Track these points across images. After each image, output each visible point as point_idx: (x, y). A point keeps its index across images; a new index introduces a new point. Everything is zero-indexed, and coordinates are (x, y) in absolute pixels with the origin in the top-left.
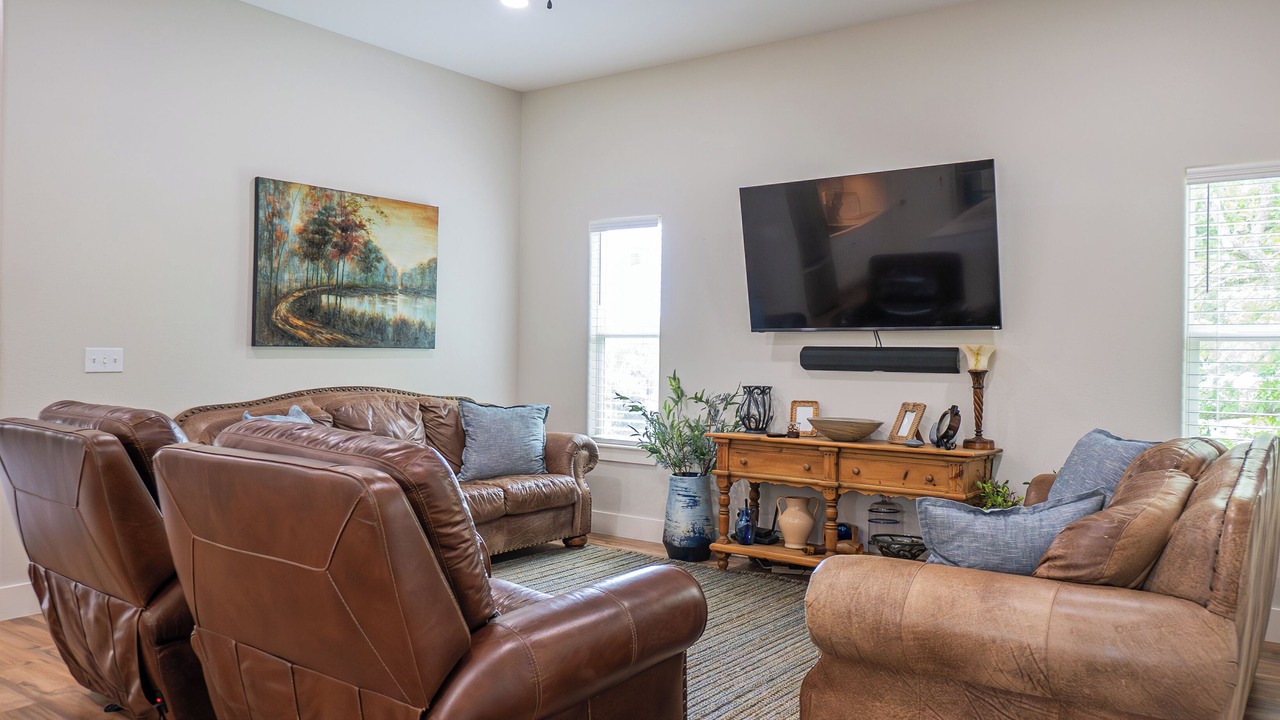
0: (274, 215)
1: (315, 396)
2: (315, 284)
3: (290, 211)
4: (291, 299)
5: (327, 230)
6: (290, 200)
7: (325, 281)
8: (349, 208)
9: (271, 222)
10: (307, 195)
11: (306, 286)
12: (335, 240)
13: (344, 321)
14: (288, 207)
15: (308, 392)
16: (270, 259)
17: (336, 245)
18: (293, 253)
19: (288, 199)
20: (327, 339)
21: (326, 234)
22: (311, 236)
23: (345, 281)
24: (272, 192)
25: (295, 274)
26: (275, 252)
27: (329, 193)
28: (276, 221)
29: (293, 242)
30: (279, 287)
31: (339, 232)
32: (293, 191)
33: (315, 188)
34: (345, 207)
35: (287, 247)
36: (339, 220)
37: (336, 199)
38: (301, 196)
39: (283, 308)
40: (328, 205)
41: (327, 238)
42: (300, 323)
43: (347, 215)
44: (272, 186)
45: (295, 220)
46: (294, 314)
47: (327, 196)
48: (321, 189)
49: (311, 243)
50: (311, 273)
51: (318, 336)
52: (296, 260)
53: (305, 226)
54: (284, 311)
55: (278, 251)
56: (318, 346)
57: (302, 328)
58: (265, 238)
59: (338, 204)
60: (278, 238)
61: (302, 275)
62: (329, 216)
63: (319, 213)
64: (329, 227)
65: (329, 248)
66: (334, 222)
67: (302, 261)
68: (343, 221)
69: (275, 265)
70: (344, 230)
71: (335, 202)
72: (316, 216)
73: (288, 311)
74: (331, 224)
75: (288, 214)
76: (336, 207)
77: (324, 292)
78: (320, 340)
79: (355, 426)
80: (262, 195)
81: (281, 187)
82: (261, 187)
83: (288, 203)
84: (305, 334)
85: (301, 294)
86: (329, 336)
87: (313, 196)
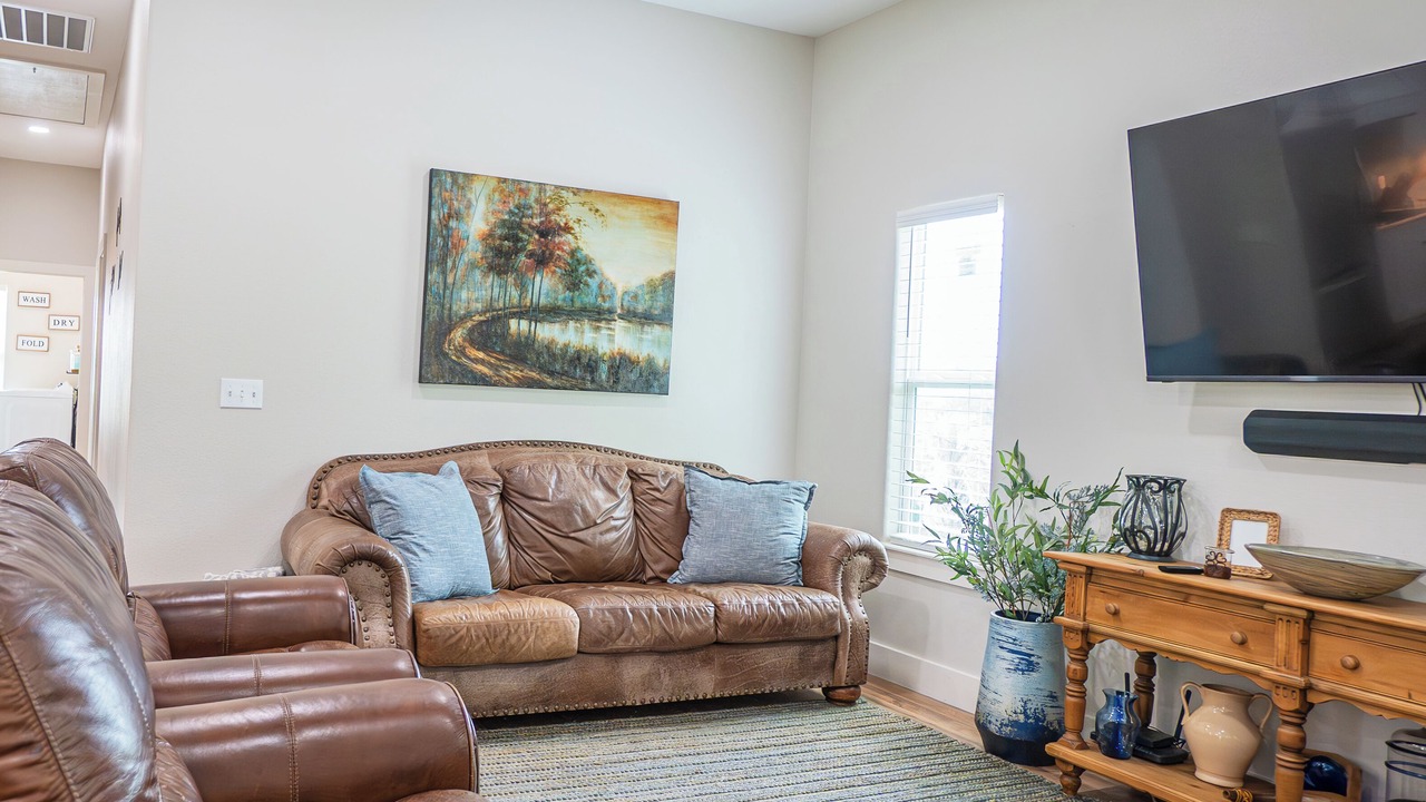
0: (450, 216)
1: (495, 450)
2: (501, 305)
3: (472, 211)
4: (469, 324)
5: (520, 235)
6: (471, 196)
7: (515, 301)
8: (551, 206)
9: (446, 226)
10: (494, 191)
11: (489, 308)
12: (530, 247)
13: (539, 354)
14: (469, 206)
15: (488, 445)
16: (444, 273)
17: (531, 255)
18: (473, 265)
19: (469, 195)
20: (515, 377)
21: (518, 239)
22: (498, 242)
23: (543, 301)
24: (448, 186)
25: (476, 292)
26: (450, 264)
27: (523, 186)
28: (453, 224)
29: (474, 250)
30: (455, 308)
31: (537, 237)
32: (477, 186)
33: (505, 180)
34: (545, 205)
35: (466, 258)
36: (536, 221)
37: (534, 194)
38: (487, 191)
39: (458, 335)
40: (522, 202)
41: (520, 244)
42: (481, 355)
43: (547, 215)
44: (449, 180)
45: (477, 223)
46: (472, 343)
47: (521, 190)
48: (513, 181)
49: (499, 252)
50: (496, 290)
51: (504, 373)
52: (478, 275)
53: (491, 230)
54: (460, 340)
55: (454, 261)
56: (503, 385)
57: (482, 362)
58: (440, 247)
59: (537, 201)
60: (454, 246)
61: (485, 294)
62: (523, 216)
63: (511, 212)
64: (523, 231)
65: (522, 258)
66: (529, 225)
67: (485, 275)
68: (542, 223)
69: (450, 280)
70: (543, 234)
71: (532, 199)
72: (506, 217)
73: (464, 340)
74: (526, 227)
75: (468, 215)
76: (534, 205)
77: (513, 315)
78: (507, 379)
79: (530, 494)
80: (436, 191)
81: (461, 180)
82: (434, 180)
83: (469, 201)
84: (485, 370)
85: (482, 318)
86: (518, 374)
87: (502, 191)
